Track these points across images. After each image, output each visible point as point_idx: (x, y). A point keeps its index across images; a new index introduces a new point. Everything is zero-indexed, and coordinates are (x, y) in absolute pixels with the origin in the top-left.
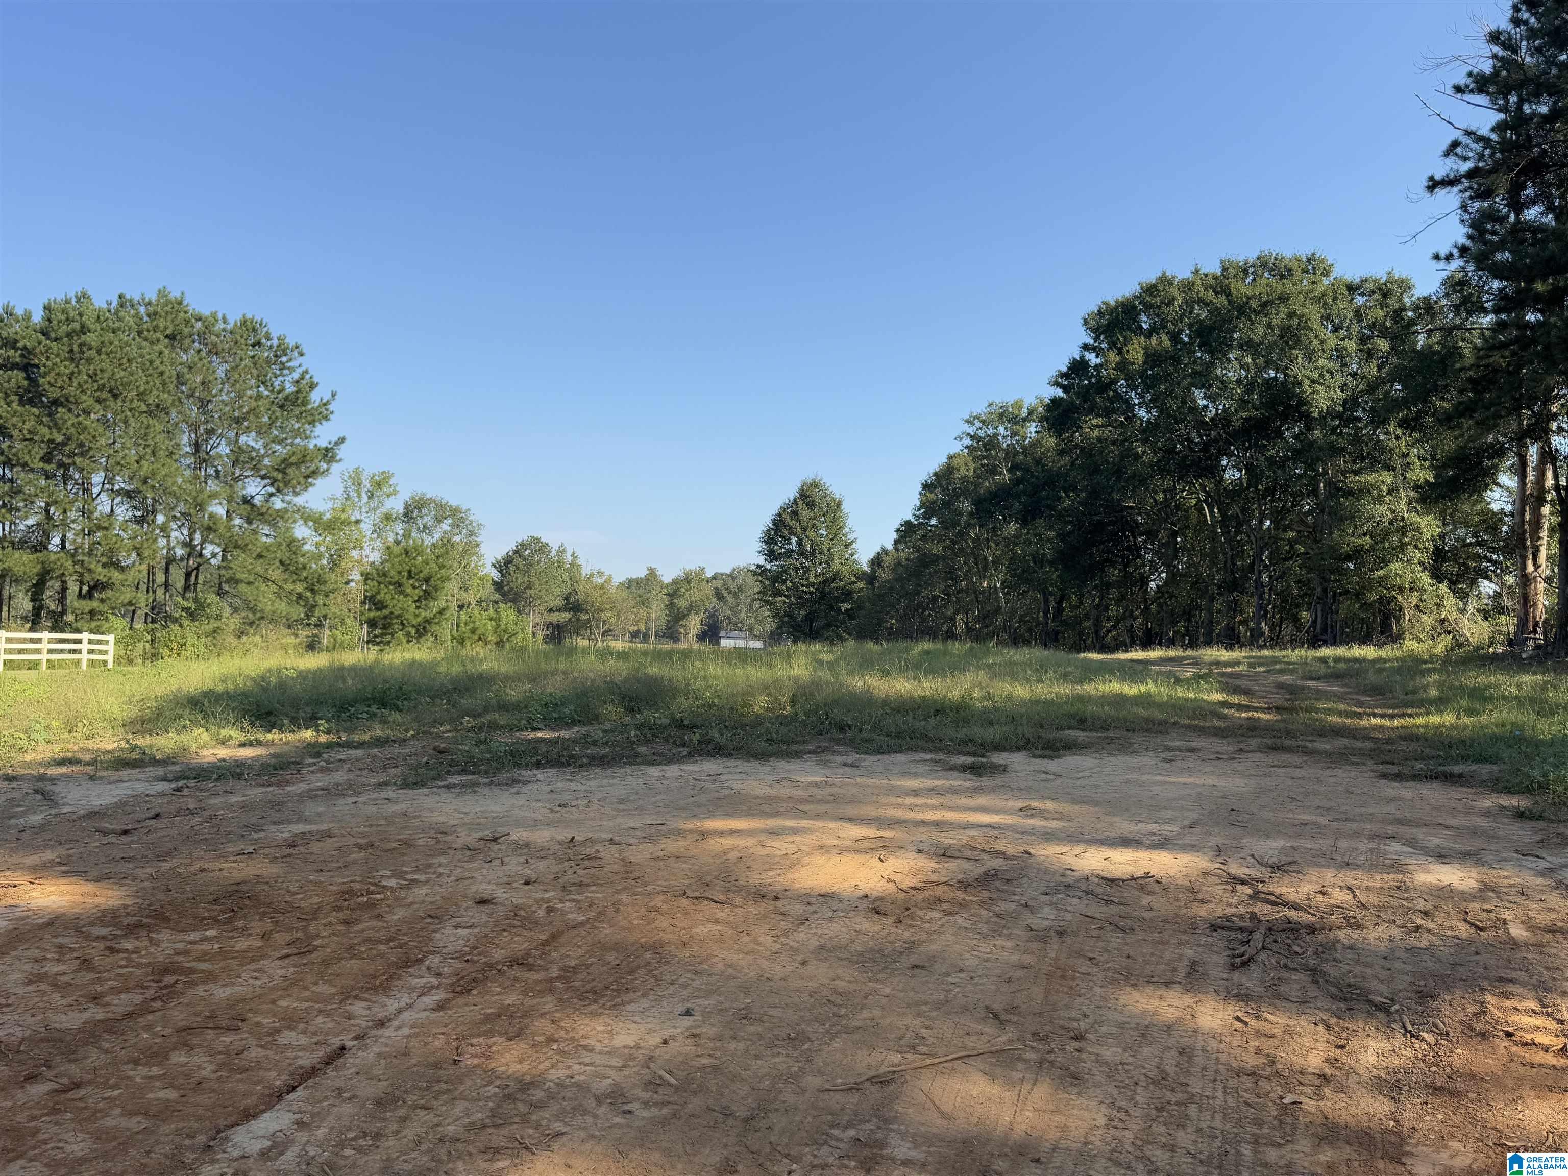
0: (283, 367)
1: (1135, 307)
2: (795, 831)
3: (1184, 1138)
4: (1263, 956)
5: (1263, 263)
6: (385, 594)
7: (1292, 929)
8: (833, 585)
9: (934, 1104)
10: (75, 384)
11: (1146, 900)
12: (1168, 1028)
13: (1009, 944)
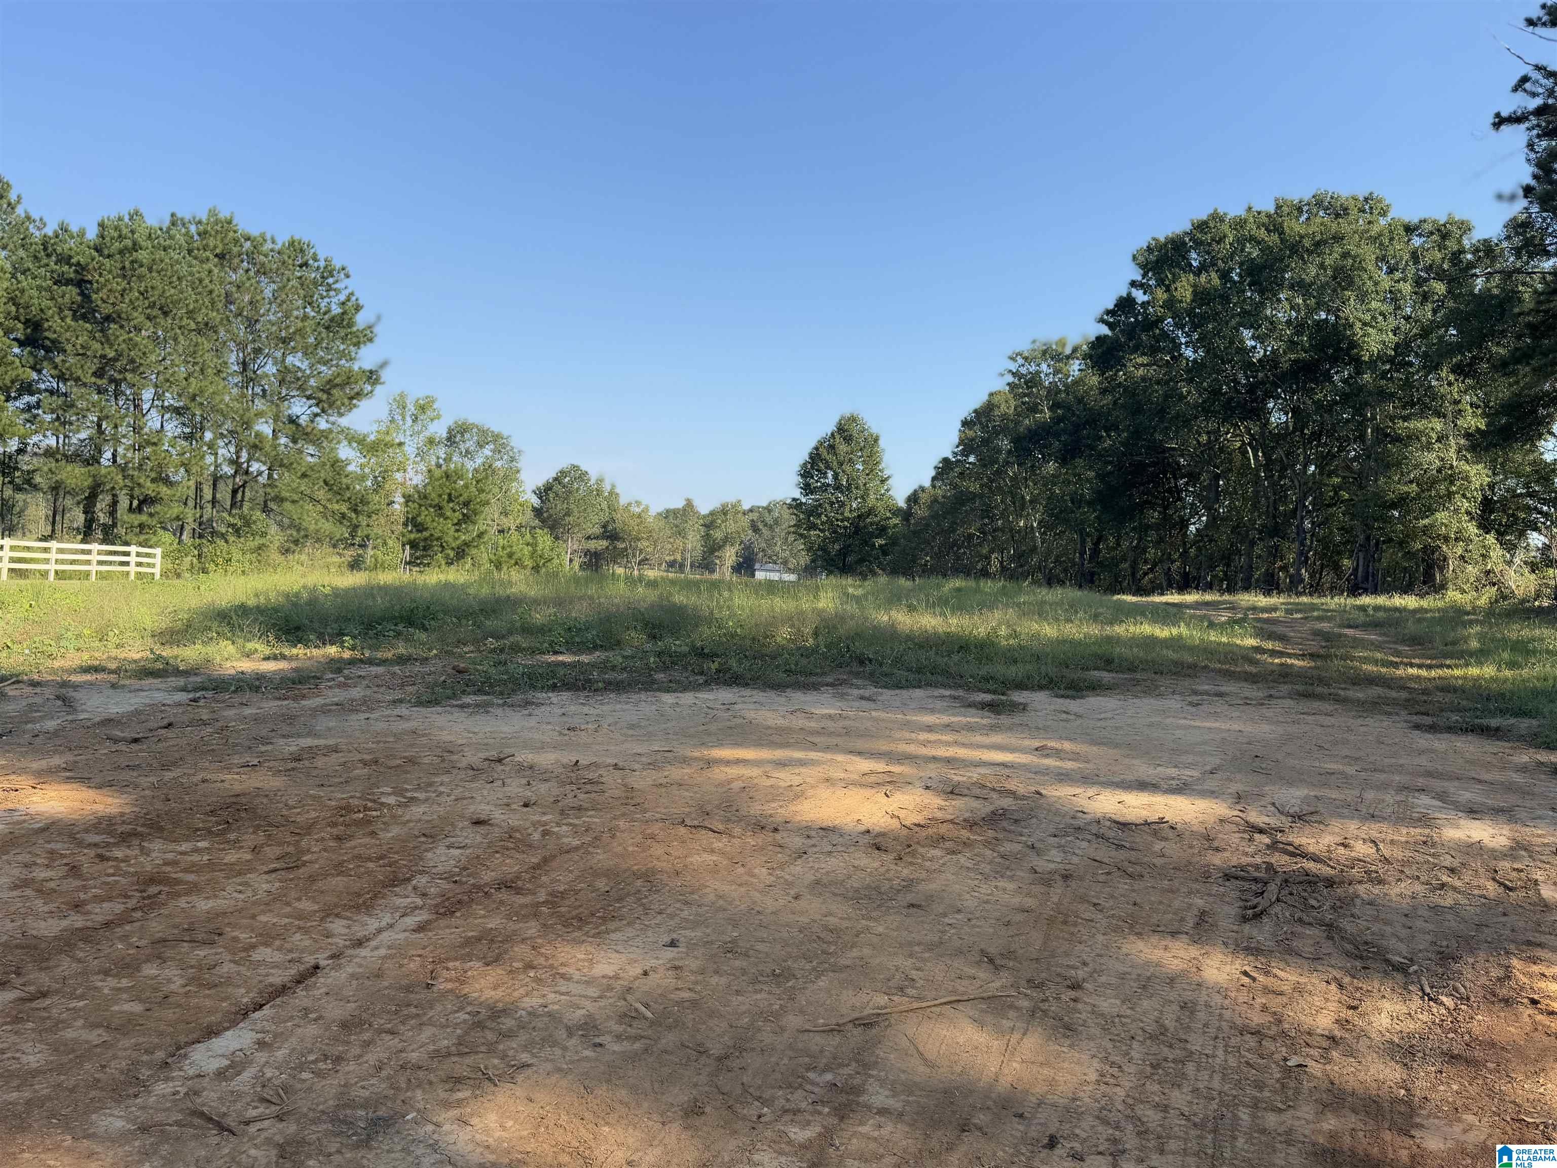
0: (329, 288)
1: (1184, 244)
2: (802, 763)
3: (1179, 1098)
4: (1277, 909)
5: (1319, 202)
6: (426, 516)
7: (1310, 881)
8: (868, 520)
9: (918, 1051)
10: (127, 301)
11: (1158, 846)
12: (1172, 981)
13: (1011, 886)
